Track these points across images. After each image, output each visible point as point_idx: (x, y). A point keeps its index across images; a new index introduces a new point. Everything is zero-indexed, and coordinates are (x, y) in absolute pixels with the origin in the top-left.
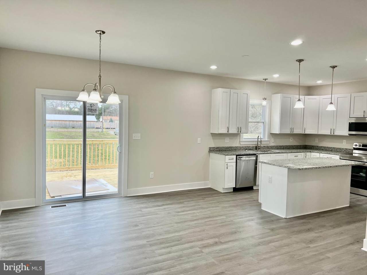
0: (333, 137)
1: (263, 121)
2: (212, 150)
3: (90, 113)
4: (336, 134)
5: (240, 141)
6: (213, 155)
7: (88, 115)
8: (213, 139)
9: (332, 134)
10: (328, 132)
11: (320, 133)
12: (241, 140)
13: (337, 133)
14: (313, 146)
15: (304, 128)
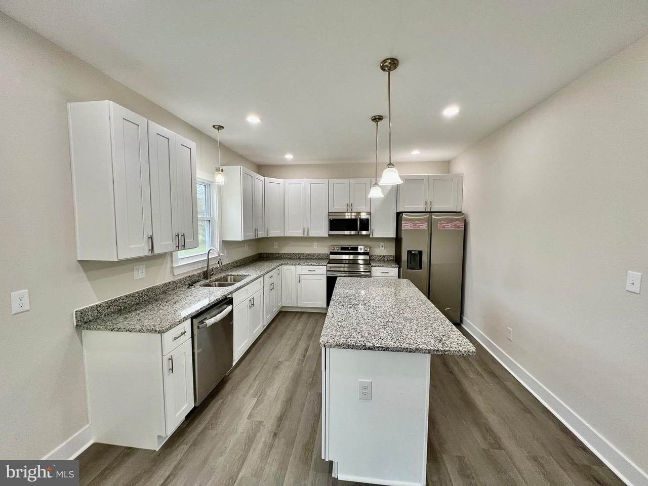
0: (307, 239)
1: (208, 217)
4: (310, 235)
5: (172, 268)
9: (306, 235)
10: (300, 234)
11: (287, 235)
12: (174, 266)
13: (313, 234)
14: (272, 254)
15: (266, 228)
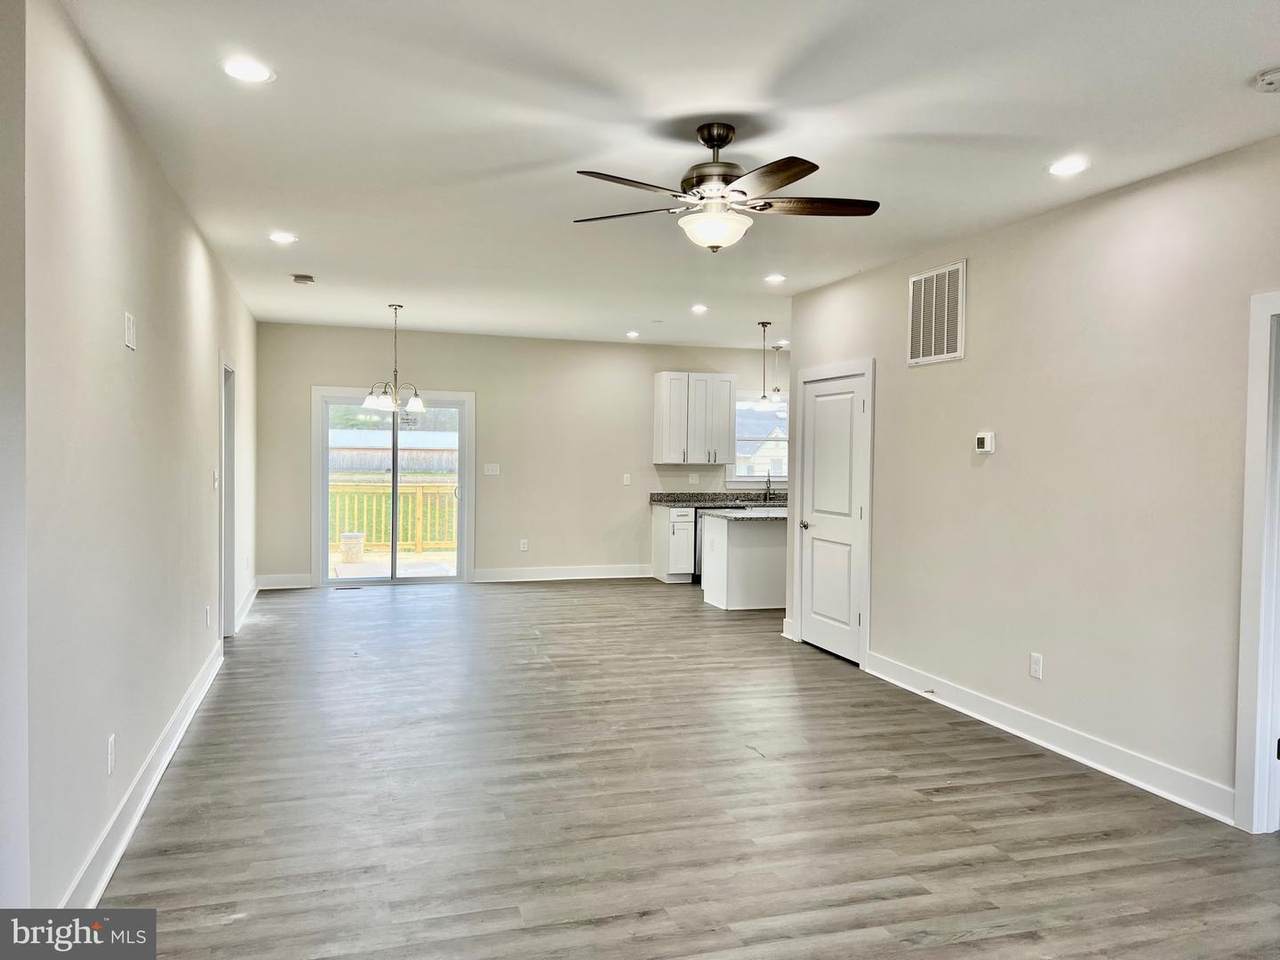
2: (657, 499)
3: (405, 425)
6: (661, 510)
7: (401, 429)
8: (660, 476)
12: (724, 480)
